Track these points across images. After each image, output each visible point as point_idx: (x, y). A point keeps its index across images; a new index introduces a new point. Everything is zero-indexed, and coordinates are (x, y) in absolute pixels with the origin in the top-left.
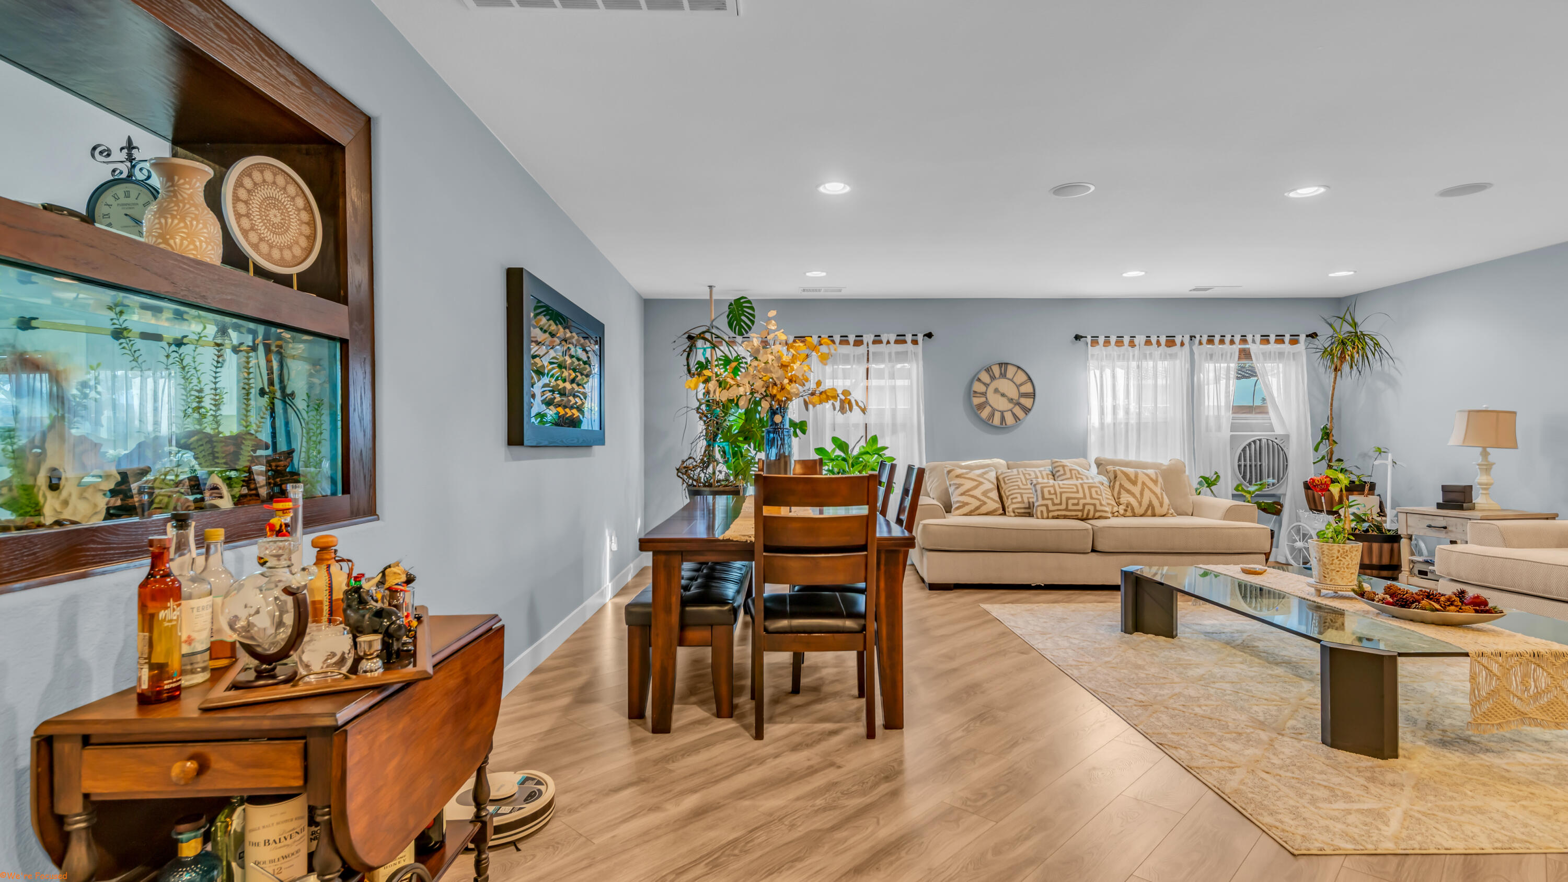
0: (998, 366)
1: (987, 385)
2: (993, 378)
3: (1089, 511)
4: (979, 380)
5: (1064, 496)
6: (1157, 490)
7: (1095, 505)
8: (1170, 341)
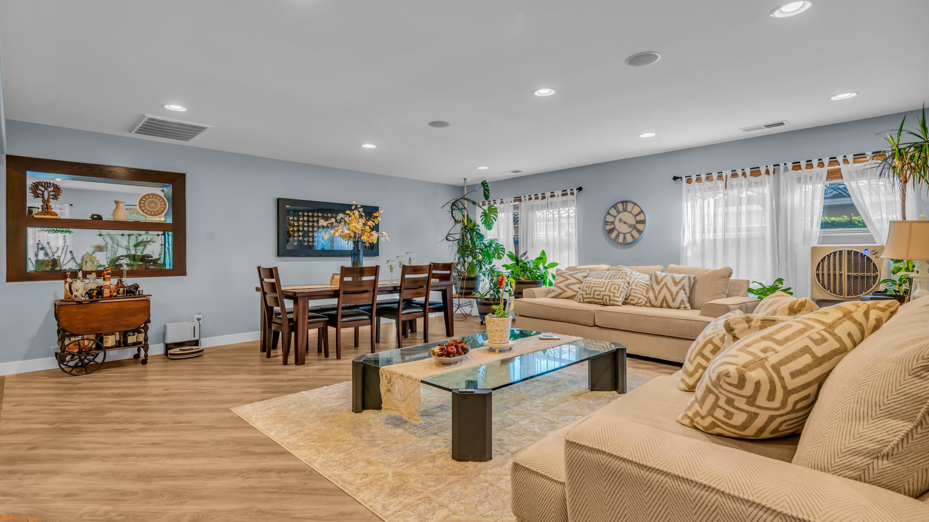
0: (622, 204)
1: (615, 217)
2: (619, 212)
3: (606, 299)
4: (610, 214)
5: (594, 289)
6: (674, 289)
7: (610, 296)
8: (755, 172)
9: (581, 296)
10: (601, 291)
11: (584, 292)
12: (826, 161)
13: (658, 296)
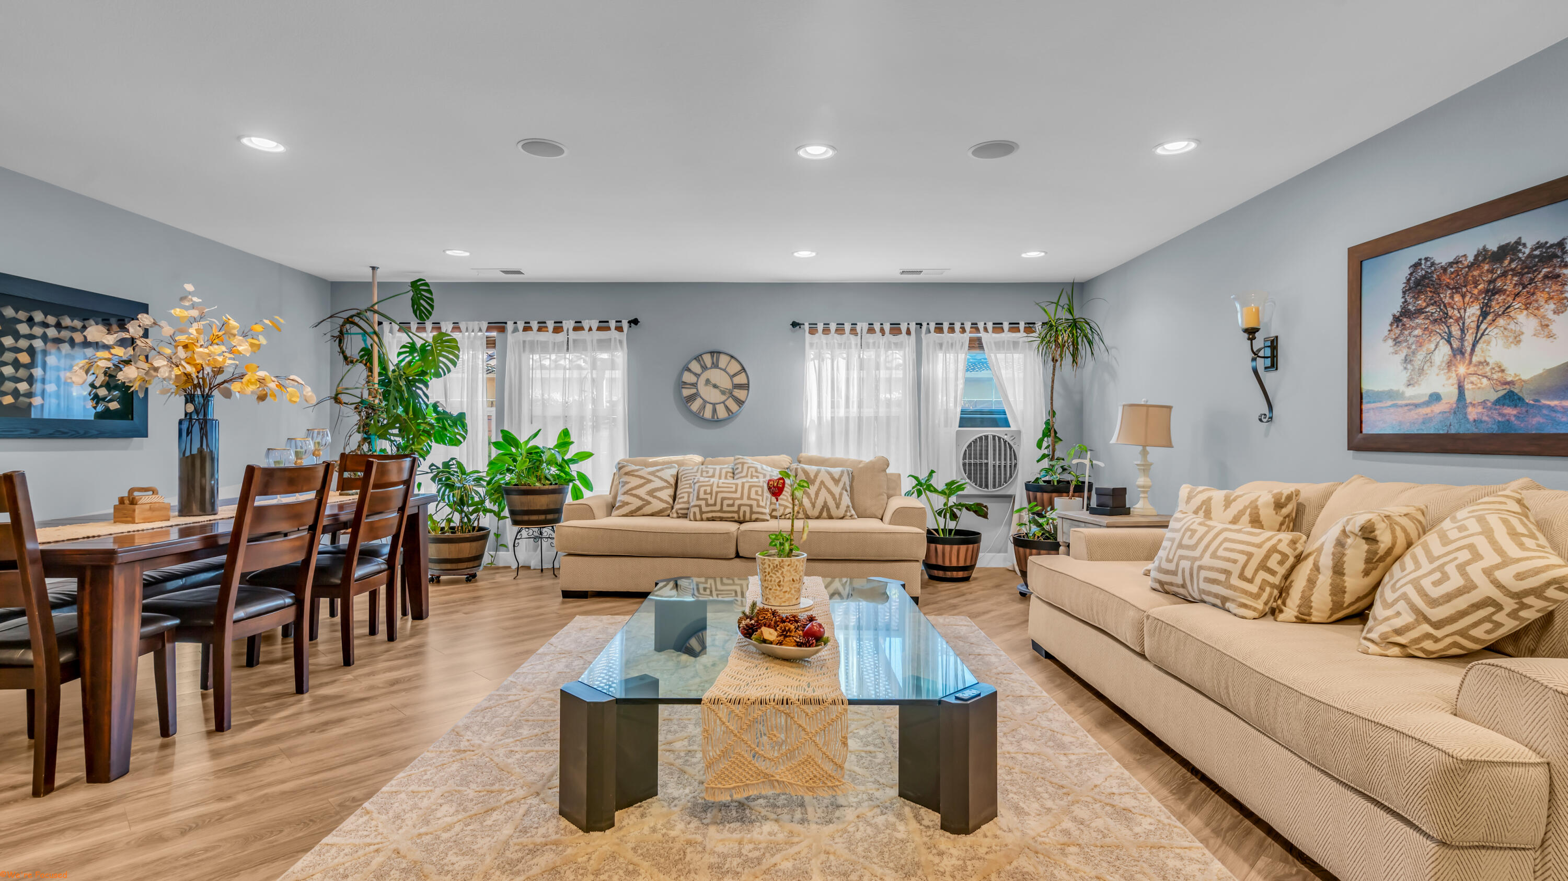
0: (709, 355)
1: (698, 376)
2: (704, 368)
3: (745, 512)
4: (689, 370)
5: (720, 496)
6: (836, 490)
7: (751, 506)
8: (895, 329)
9: (697, 510)
10: (734, 499)
11: (703, 503)
12: (968, 326)
13: (815, 502)
